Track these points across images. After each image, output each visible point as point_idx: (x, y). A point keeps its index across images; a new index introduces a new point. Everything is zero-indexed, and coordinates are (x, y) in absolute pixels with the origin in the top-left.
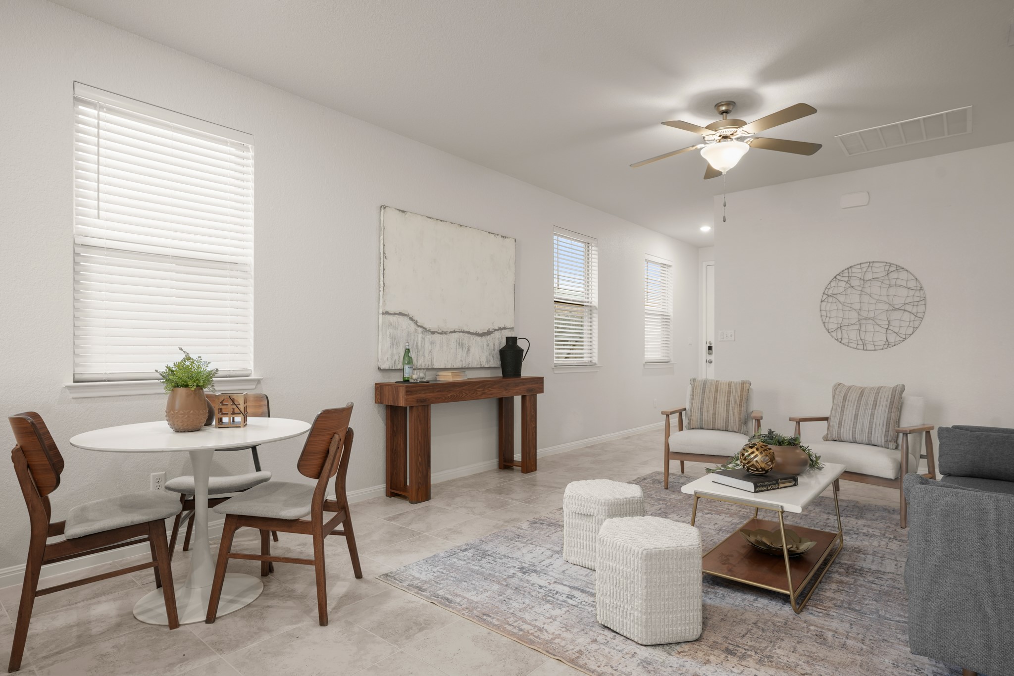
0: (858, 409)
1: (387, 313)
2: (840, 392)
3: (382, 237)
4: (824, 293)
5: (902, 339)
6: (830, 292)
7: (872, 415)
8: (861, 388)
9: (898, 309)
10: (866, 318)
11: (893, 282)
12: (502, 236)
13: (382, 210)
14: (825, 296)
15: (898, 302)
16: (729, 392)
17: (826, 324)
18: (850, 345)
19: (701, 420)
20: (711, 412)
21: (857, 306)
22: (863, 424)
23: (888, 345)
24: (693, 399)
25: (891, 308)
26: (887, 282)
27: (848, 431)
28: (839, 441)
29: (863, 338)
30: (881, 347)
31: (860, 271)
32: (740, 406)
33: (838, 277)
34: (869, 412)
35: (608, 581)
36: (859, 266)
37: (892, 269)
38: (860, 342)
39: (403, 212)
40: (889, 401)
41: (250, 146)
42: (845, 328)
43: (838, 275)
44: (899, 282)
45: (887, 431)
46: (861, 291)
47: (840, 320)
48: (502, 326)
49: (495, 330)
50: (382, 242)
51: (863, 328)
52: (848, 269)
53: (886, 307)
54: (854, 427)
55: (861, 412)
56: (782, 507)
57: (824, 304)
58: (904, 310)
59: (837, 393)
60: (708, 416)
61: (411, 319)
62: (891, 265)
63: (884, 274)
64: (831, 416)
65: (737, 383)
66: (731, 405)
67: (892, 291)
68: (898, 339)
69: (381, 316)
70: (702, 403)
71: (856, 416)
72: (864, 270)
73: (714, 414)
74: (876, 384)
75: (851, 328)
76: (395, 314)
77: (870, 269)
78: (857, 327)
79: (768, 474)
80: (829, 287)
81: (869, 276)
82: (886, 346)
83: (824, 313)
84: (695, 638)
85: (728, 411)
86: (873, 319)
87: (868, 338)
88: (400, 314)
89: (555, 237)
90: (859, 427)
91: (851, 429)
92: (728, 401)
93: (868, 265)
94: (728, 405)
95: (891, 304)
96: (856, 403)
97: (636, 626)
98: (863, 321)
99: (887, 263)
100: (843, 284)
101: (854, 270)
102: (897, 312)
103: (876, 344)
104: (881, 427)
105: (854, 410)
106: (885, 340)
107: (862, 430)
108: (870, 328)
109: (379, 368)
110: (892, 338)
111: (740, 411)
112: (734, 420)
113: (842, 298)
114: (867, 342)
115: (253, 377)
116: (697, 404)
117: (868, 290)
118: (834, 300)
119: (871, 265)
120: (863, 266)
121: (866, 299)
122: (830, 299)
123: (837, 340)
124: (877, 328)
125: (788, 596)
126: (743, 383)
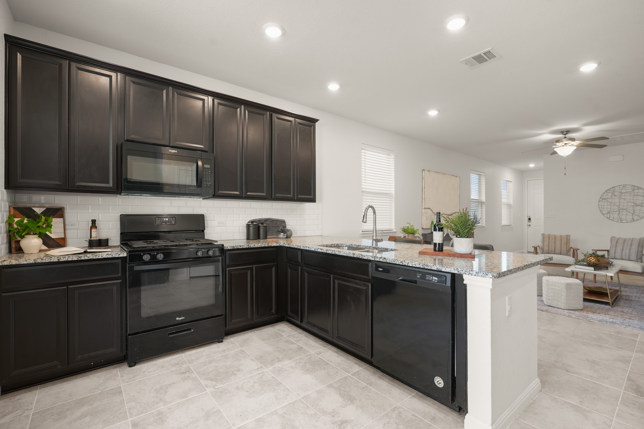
0: (623, 246)
1: (425, 208)
2: (614, 240)
3: (423, 181)
4: (600, 198)
5: (640, 218)
6: (604, 197)
7: (630, 249)
8: (624, 238)
9: (639, 205)
10: (622, 209)
11: (636, 194)
12: (456, 176)
13: (424, 171)
14: (601, 199)
15: (639, 202)
16: (561, 239)
17: (602, 211)
18: (614, 220)
19: (549, 250)
20: (554, 247)
21: (618, 204)
22: (626, 253)
23: (633, 220)
24: (544, 242)
25: (635, 205)
26: (633, 194)
27: (619, 255)
28: (615, 259)
29: (620, 217)
30: (630, 221)
31: (619, 189)
32: (567, 245)
33: (608, 191)
34: (629, 248)
35: (551, 292)
36: (618, 187)
37: (635, 188)
38: (619, 219)
39: (429, 171)
40: (638, 243)
41: (392, 154)
42: (612, 213)
43: (608, 190)
44: (639, 194)
45: (637, 255)
46: (620, 197)
47: (609, 210)
48: (456, 212)
49: (454, 213)
50: (423, 183)
51: (621, 213)
52: (613, 188)
53: (633, 204)
54: (622, 253)
55: (625, 248)
56: (606, 274)
57: (600, 202)
58: (642, 206)
59: (613, 240)
60: (552, 248)
61: (431, 210)
62: (635, 186)
63: (631, 190)
64: (610, 249)
65: (564, 236)
66: (563, 244)
67: (635, 197)
68: (639, 218)
69: (423, 210)
70: (549, 243)
71: (623, 249)
72: (621, 188)
73: (555, 248)
74: (631, 236)
75: (614, 213)
76: (427, 208)
77: (624, 188)
78: (618, 213)
79: (597, 265)
80: (603, 195)
81: (624, 191)
82: (632, 221)
83: (600, 206)
84: (581, 309)
85: (561, 247)
86: (626, 209)
87: (624, 217)
88: (429, 208)
89: (471, 174)
90: (624, 253)
91: (620, 254)
92: (561, 243)
93: (623, 186)
94: (561, 245)
95: (635, 203)
96: (622, 244)
97: (563, 304)
98: (621, 210)
99: (633, 185)
100: (610, 194)
101: (616, 188)
102: (638, 207)
103: (627, 220)
104: (634, 253)
105: (622, 247)
106: (632, 218)
107: (626, 255)
108: (624, 213)
109: (422, 228)
110: (635, 218)
111: (567, 247)
112: (564, 250)
113: (610, 200)
114: (622, 219)
115: (394, 231)
116: (546, 243)
117: (623, 197)
118: (606, 201)
119: (625, 186)
120: (620, 186)
121: (622, 201)
122: (604, 200)
123: (607, 218)
124: (628, 213)
125: (609, 303)
126: (567, 236)
